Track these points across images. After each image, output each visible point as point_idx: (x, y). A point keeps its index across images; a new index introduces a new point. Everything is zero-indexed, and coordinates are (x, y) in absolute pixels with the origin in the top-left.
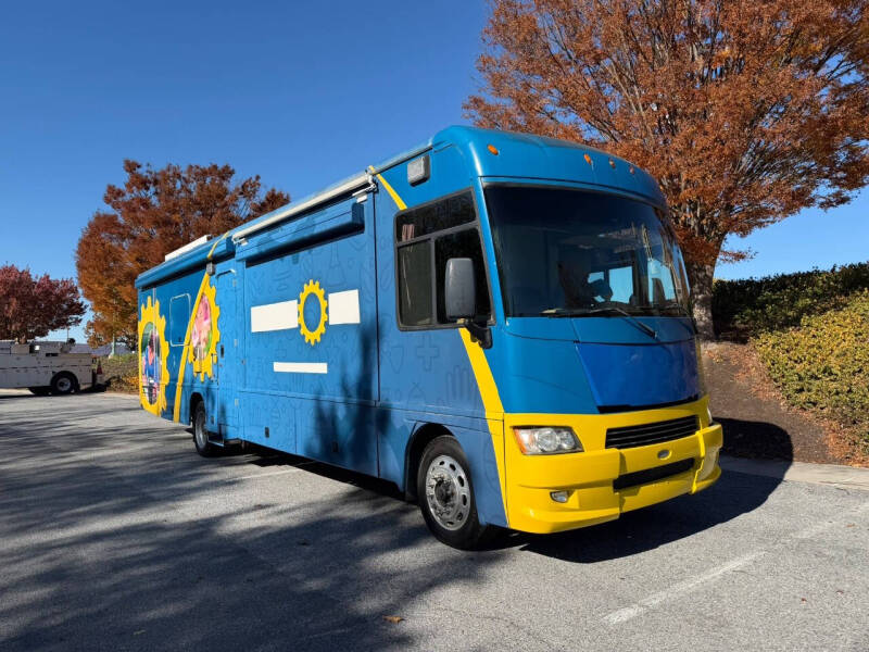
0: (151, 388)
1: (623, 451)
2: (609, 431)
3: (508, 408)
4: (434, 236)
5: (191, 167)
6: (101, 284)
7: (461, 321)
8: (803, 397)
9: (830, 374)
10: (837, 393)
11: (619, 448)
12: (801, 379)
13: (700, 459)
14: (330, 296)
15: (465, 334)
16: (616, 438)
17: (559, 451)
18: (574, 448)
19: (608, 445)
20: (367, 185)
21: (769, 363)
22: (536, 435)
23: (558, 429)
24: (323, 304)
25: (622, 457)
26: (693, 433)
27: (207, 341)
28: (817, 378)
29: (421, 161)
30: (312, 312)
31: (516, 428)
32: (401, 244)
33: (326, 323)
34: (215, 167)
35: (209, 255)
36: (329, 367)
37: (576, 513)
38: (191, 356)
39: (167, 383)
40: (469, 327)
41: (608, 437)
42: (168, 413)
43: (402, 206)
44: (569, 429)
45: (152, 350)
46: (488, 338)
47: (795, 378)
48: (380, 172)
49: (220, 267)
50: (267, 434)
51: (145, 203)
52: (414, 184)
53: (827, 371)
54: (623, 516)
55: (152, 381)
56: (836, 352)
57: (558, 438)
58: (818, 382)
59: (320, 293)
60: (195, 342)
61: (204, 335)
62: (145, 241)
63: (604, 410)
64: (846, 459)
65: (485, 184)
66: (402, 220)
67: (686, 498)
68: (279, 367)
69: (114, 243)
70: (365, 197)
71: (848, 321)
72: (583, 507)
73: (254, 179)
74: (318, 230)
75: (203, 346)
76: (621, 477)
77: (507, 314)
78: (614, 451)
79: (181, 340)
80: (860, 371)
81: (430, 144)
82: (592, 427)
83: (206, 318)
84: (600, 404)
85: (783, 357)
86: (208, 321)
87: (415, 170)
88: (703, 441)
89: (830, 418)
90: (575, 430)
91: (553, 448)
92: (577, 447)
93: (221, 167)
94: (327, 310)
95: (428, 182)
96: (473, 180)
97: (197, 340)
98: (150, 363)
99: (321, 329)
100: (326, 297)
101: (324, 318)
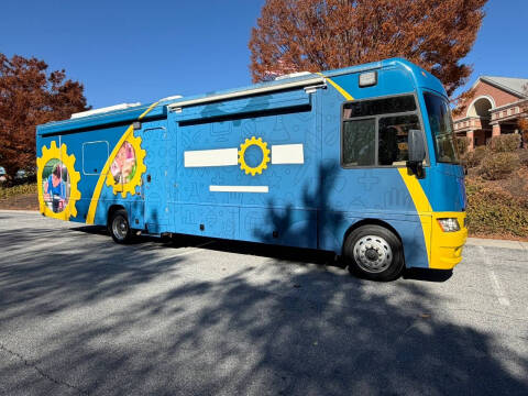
3: (434, 209)
4: (377, 117)
14: (273, 147)
15: (403, 171)
17: (454, 230)
20: (322, 83)
22: (447, 222)
23: (453, 219)
24: (266, 152)
27: (130, 172)
29: (372, 74)
30: (253, 156)
31: (438, 219)
33: (269, 164)
34: (36, 60)
36: (269, 188)
38: (111, 181)
39: (79, 198)
42: (79, 218)
43: (350, 98)
45: (59, 177)
48: (330, 78)
49: (146, 125)
50: (202, 228)
52: (362, 87)
55: (57, 198)
57: (453, 223)
59: (263, 146)
60: (115, 172)
61: (127, 168)
65: (423, 92)
66: (347, 106)
68: (213, 188)
70: (314, 91)
75: (125, 175)
77: (436, 162)
79: (97, 170)
82: (461, 217)
83: (129, 157)
86: (132, 159)
87: (367, 79)
90: (457, 219)
92: (458, 228)
93: (40, 60)
94: (270, 155)
95: (375, 86)
96: (416, 89)
97: (117, 171)
98: (55, 186)
99: (263, 166)
100: (269, 147)
101: (266, 160)
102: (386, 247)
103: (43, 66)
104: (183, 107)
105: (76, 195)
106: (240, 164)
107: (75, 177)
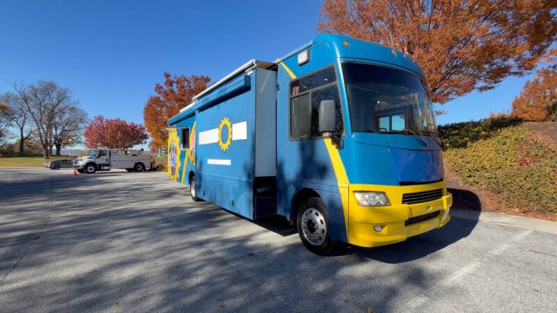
0: (173, 168)
1: (411, 205)
2: (404, 195)
3: (352, 181)
4: (310, 91)
5: (192, 76)
7: (327, 134)
8: (471, 180)
9: (485, 169)
10: (489, 178)
11: (409, 204)
12: (470, 171)
13: (444, 211)
15: (328, 141)
16: (408, 199)
17: (378, 205)
18: (386, 203)
19: (403, 202)
20: (253, 64)
21: (453, 164)
22: (367, 196)
23: (378, 193)
25: (410, 209)
26: (441, 197)
28: (478, 171)
29: (305, 53)
31: (355, 192)
32: (292, 96)
34: (203, 77)
37: (387, 237)
40: (331, 137)
41: (404, 198)
42: (179, 180)
43: (294, 77)
44: (384, 193)
45: (174, 152)
46: (341, 143)
47: (467, 170)
48: (283, 61)
52: (301, 65)
53: (483, 168)
54: (409, 239)
55: (173, 165)
56: (486, 159)
57: (377, 197)
58: (478, 173)
63: (402, 184)
64: (497, 210)
65: (342, 62)
66: (294, 84)
67: (437, 230)
70: (252, 72)
71: (491, 144)
72: (389, 234)
76: (410, 219)
77: (352, 132)
78: (406, 205)
80: (500, 168)
81: (311, 43)
82: (396, 193)
84: (400, 180)
85: (460, 161)
87: (302, 58)
88: (445, 202)
89: (485, 190)
90: (387, 194)
91: (375, 203)
92: (387, 202)
93: (205, 77)
95: (308, 64)
96: (335, 59)
98: (173, 158)
99: (229, 142)
100: (231, 127)
101: (230, 137)
102: (321, 221)
103: (207, 80)
105: (179, 165)
107: (179, 151)
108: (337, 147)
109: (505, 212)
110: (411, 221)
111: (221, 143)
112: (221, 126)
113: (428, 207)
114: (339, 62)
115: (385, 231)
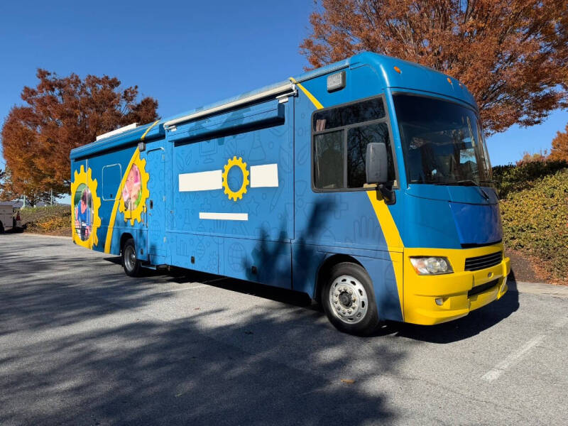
0: (83, 230)
1: (473, 272)
2: (467, 259)
3: (407, 244)
4: (347, 128)
5: (90, 76)
6: (21, 156)
7: (370, 186)
8: (515, 242)
9: (531, 228)
10: (537, 240)
11: (471, 270)
12: (514, 231)
13: (503, 278)
14: (252, 168)
15: (372, 195)
16: (471, 264)
17: (439, 273)
18: (447, 270)
19: (466, 268)
20: (291, 90)
22: (426, 262)
23: (438, 258)
24: (245, 173)
25: (473, 276)
26: (500, 262)
27: (137, 197)
28: (523, 231)
29: (340, 75)
30: (235, 179)
31: (411, 257)
32: (316, 133)
33: (248, 187)
35: (143, 136)
36: (249, 216)
37: (449, 312)
38: (122, 208)
39: (99, 226)
40: (377, 190)
41: (466, 263)
42: (100, 246)
43: (319, 106)
44: (445, 258)
45: (85, 203)
46: (393, 197)
49: (149, 146)
50: (193, 261)
51: (53, 100)
52: (331, 91)
53: (530, 227)
54: (471, 313)
55: (84, 225)
56: (533, 215)
57: (438, 264)
58: (523, 233)
59: (243, 166)
60: (125, 198)
61: (134, 193)
62: (54, 128)
63: (465, 246)
64: (548, 280)
65: (393, 93)
66: (317, 116)
67: (495, 303)
68: (203, 216)
69: (30, 128)
70: (287, 99)
71: (536, 196)
72: (453, 307)
73: (133, 88)
74: (245, 121)
75: (133, 200)
76: (473, 288)
78: (469, 272)
79: (113, 196)
80: (548, 227)
81: (347, 64)
82: (458, 256)
83: (136, 181)
84: (463, 242)
86: (138, 183)
87: (334, 82)
88: (505, 267)
89: (533, 255)
90: (449, 259)
91: (436, 271)
92: (449, 270)
94: (249, 178)
95: (343, 90)
96: (384, 89)
97: (127, 196)
98: (82, 212)
99: (243, 190)
100: (248, 169)
101: (246, 182)
102: (360, 291)
104: (177, 125)
105: (97, 222)
106: (224, 188)
107: (97, 202)
108: (386, 202)
109: (558, 282)
110: (474, 292)
111: (227, 191)
112: (227, 168)
113: (489, 274)
114: (389, 93)
115: (447, 304)
